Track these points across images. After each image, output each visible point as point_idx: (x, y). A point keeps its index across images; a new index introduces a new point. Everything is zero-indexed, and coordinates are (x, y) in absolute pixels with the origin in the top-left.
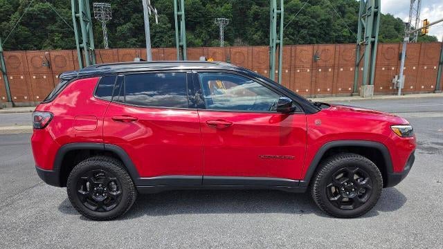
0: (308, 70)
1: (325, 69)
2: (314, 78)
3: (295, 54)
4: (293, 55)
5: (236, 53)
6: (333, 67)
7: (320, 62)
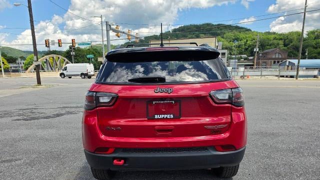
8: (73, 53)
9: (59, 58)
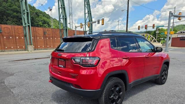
0: (42, 38)
1: (49, 38)
2: (45, 42)
3: (36, 31)
4: (35, 31)
5: (4, 28)
6: (52, 37)
7: (47, 35)
8: (157, 32)
9: (147, 35)
